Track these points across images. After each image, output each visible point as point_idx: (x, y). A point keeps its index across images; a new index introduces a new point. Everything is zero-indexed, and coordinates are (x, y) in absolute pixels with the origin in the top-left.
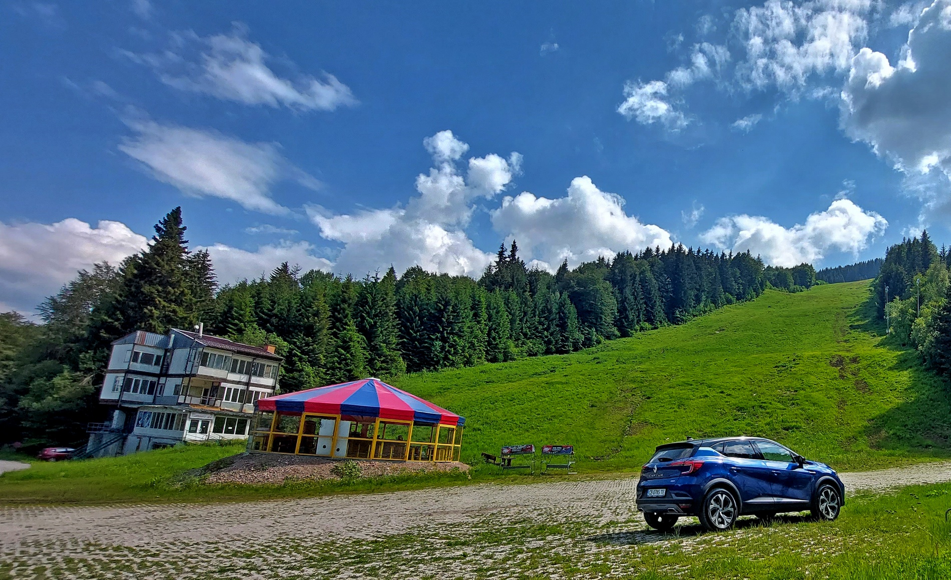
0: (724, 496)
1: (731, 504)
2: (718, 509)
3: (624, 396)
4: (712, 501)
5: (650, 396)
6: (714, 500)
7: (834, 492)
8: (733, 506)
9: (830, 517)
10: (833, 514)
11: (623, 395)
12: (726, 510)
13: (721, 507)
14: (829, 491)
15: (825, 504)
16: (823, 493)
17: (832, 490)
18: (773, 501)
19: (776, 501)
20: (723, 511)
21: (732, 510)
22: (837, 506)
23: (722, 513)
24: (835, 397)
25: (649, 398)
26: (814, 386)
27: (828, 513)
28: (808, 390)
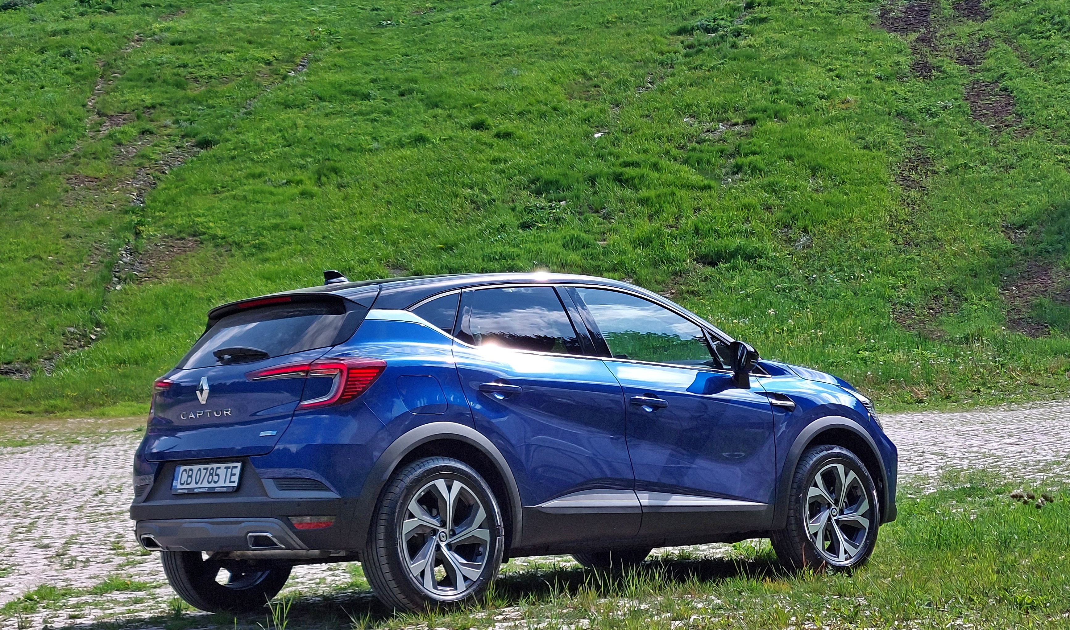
0: (457, 486)
1: (481, 515)
2: (435, 532)
3: (110, 136)
4: (413, 506)
5: (209, 135)
6: (421, 501)
7: (858, 471)
8: (490, 522)
9: (841, 561)
10: (853, 551)
11: (105, 130)
12: (463, 535)
13: (444, 525)
14: (840, 468)
15: (824, 516)
16: (818, 478)
17: (849, 465)
18: (636, 503)
19: (645, 502)
20: (455, 540)
21: (485, 535)
22: (865, 523)
23: (449, 546)
24: (893, 142)
25: (206, 144)
26: (818, 103)
27: (834, 549)
28: (796, 118)
